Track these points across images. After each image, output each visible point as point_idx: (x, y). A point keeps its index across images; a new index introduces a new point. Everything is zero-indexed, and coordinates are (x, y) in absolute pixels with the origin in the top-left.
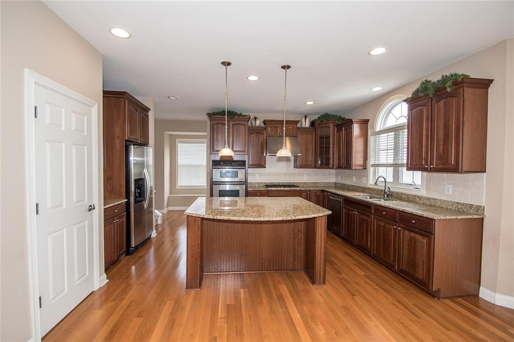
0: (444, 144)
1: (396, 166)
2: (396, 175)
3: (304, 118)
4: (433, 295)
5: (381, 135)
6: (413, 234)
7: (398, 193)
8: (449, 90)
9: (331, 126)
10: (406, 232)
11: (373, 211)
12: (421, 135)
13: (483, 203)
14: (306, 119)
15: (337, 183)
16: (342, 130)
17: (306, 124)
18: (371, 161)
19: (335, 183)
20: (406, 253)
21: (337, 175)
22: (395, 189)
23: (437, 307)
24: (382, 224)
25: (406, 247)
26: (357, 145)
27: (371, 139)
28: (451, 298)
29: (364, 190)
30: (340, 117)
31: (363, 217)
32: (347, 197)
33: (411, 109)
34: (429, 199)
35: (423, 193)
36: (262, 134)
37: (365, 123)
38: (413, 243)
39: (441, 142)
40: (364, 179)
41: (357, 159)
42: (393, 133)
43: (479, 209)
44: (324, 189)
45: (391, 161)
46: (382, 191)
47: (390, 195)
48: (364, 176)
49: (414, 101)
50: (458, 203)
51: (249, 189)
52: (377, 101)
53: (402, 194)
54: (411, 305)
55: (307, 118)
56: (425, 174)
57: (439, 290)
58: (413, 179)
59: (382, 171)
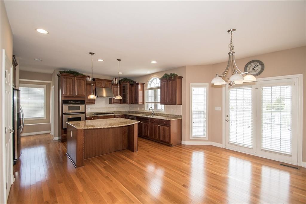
0: (172, 96)
1: (156, 103)
2: (156, 106)
3: (115, 79)
4: (170, 146)
5: (149, 90)
6: (164, 127)
7: (157, 113)
8: (173, 78)
9: (128, 84)
10: (162, 127)
11: (150, 121)
12: (165, 92)
13: (181, 114)
14: (116, 79)
15: (130, 111)
16: (133, 87)
17: (116, 82)
18: (146, 101)
19: (129, 111)
20: (162, 134)
21: (129, 107)
22: (155, 112)
23: (173, 148)
24: (154, 125)
25: (162, 132)
26: (140, 93)
27: (146, 91)
28: (175, 146)
29: (143, 113)
30: (132, 80)
31: (146, 124)
32: (138, 116)
33: (161, 82)
34: (167, 114)
35: (165, 113)
37: (143, 84)
38: (164, 129)
39: (171, 95)
40: (143, 109)
41: (140, 100)
42: (154, 90)
43: (180, 116)
44: (127, 114)
45: (153, 101)
46: (151, 113)
47: (154, 114)
48: (143, 107)
49: (163, 80)
50: (175, 115)
51: (87, 116)
52: (148, 76)
53: (158, 113)
54: (166, 150)
55: (117, 79)
56: (165, 105)
57: (172, 143)
58: (161, 107)
59: (150, 105)
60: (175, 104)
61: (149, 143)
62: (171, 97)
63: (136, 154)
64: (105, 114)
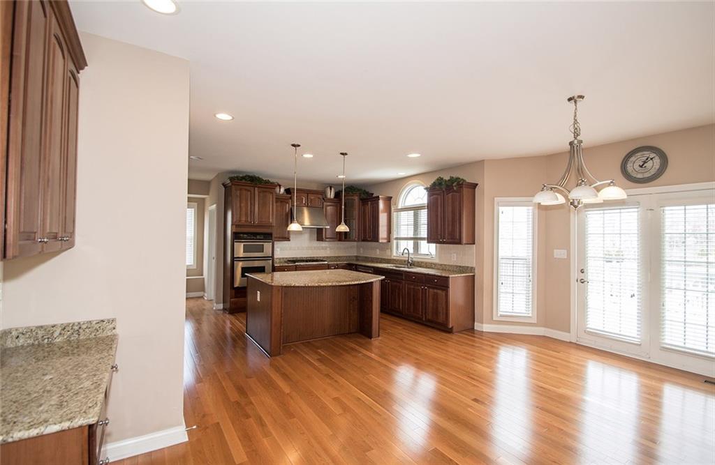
0: (452, 225)
1: (416, 239)
2: (416, 247)
3: (329, 189)
4: (450, 331)
5: (402, 213)
6: (435, 291)
7: (418, 262)
8: (455, 188)
9: (356, 198)
10: (431, 290)
11: (404, 278)
12: (437, 216)
13: (474, 266)
14: (331, 189)
15: (359, 257)
16: (368, 204)
17: (331, 194)
18: (394, 235)
19: (356, 257)
20: (431, 305)
21: (358, 248)
22: (416, 258)
23: (454, 337)
24: (412, 287)
25: (431, 301)
26: (383, 218)
27: (394, 215)
28: (460, 332)
29: (388, 261)
30: (365, 191)
31: (395, 283)
32: (378, 268)
33: (430, 196)
34: (441, 265)
35: (437, 261)
36: (287, 203)
37: (389, 200)
38: (436, 297)
39: (450, 223)
40: (388, 252)
41: (383, 233)
42: (413, 212)
43: (472, 269)
44: (351, 262)
45: (411, 235)
46: (405, 261)
47: (413, 264)
48: (387, 249)
49: (432, 190)
50: (460, 267)
51: (276, 265)
52: (397, 182)
53: (422, 262)
54: (438, 339)
55: (333, 189)
56: (438, 245)
57: (452, 328)
58: (429, 250)
59: (403, 244)
60: (460, 243)
61: (403, 325)
62: (450, 227)
63: (376, 342)
64: (310, 261)
